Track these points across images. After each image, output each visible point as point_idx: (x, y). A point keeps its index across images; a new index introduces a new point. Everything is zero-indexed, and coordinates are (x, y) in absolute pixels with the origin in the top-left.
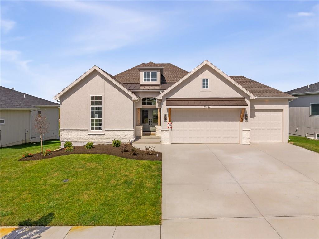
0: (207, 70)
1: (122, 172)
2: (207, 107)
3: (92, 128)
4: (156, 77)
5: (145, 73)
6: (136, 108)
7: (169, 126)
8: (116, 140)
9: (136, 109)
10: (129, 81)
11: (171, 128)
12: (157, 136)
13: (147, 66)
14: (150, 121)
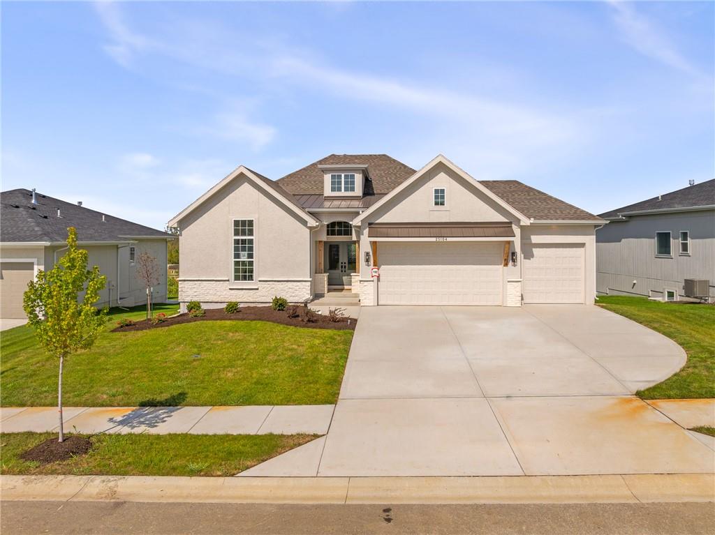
0: (442, 173)
1: (286, 344)
2: (441, 239)
3: (237, 278)
4: (353, 183)
5: (333, 177)
6: (316, 242)
7: (374, 274)
8: (278, 297)
9: (316, 244)
10: (305, 190)
11: (378, 277)
12: (353, 292)
13: (337, 164)
14: (343, 265)
